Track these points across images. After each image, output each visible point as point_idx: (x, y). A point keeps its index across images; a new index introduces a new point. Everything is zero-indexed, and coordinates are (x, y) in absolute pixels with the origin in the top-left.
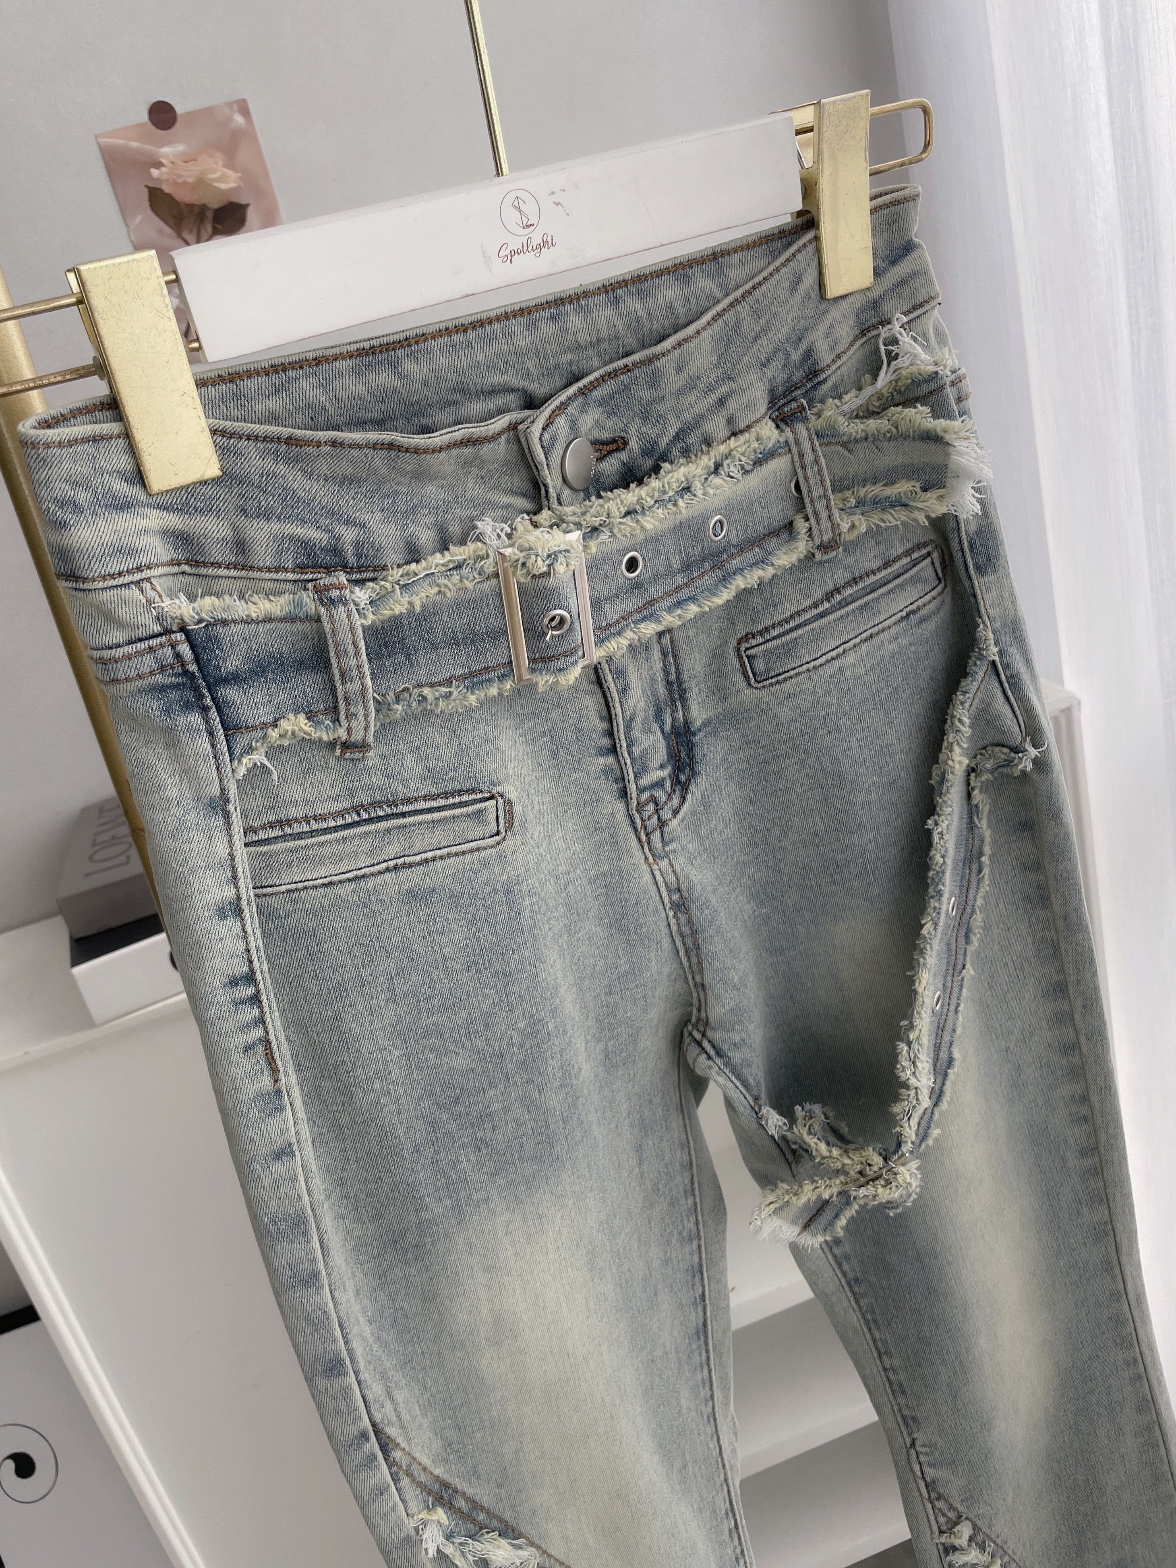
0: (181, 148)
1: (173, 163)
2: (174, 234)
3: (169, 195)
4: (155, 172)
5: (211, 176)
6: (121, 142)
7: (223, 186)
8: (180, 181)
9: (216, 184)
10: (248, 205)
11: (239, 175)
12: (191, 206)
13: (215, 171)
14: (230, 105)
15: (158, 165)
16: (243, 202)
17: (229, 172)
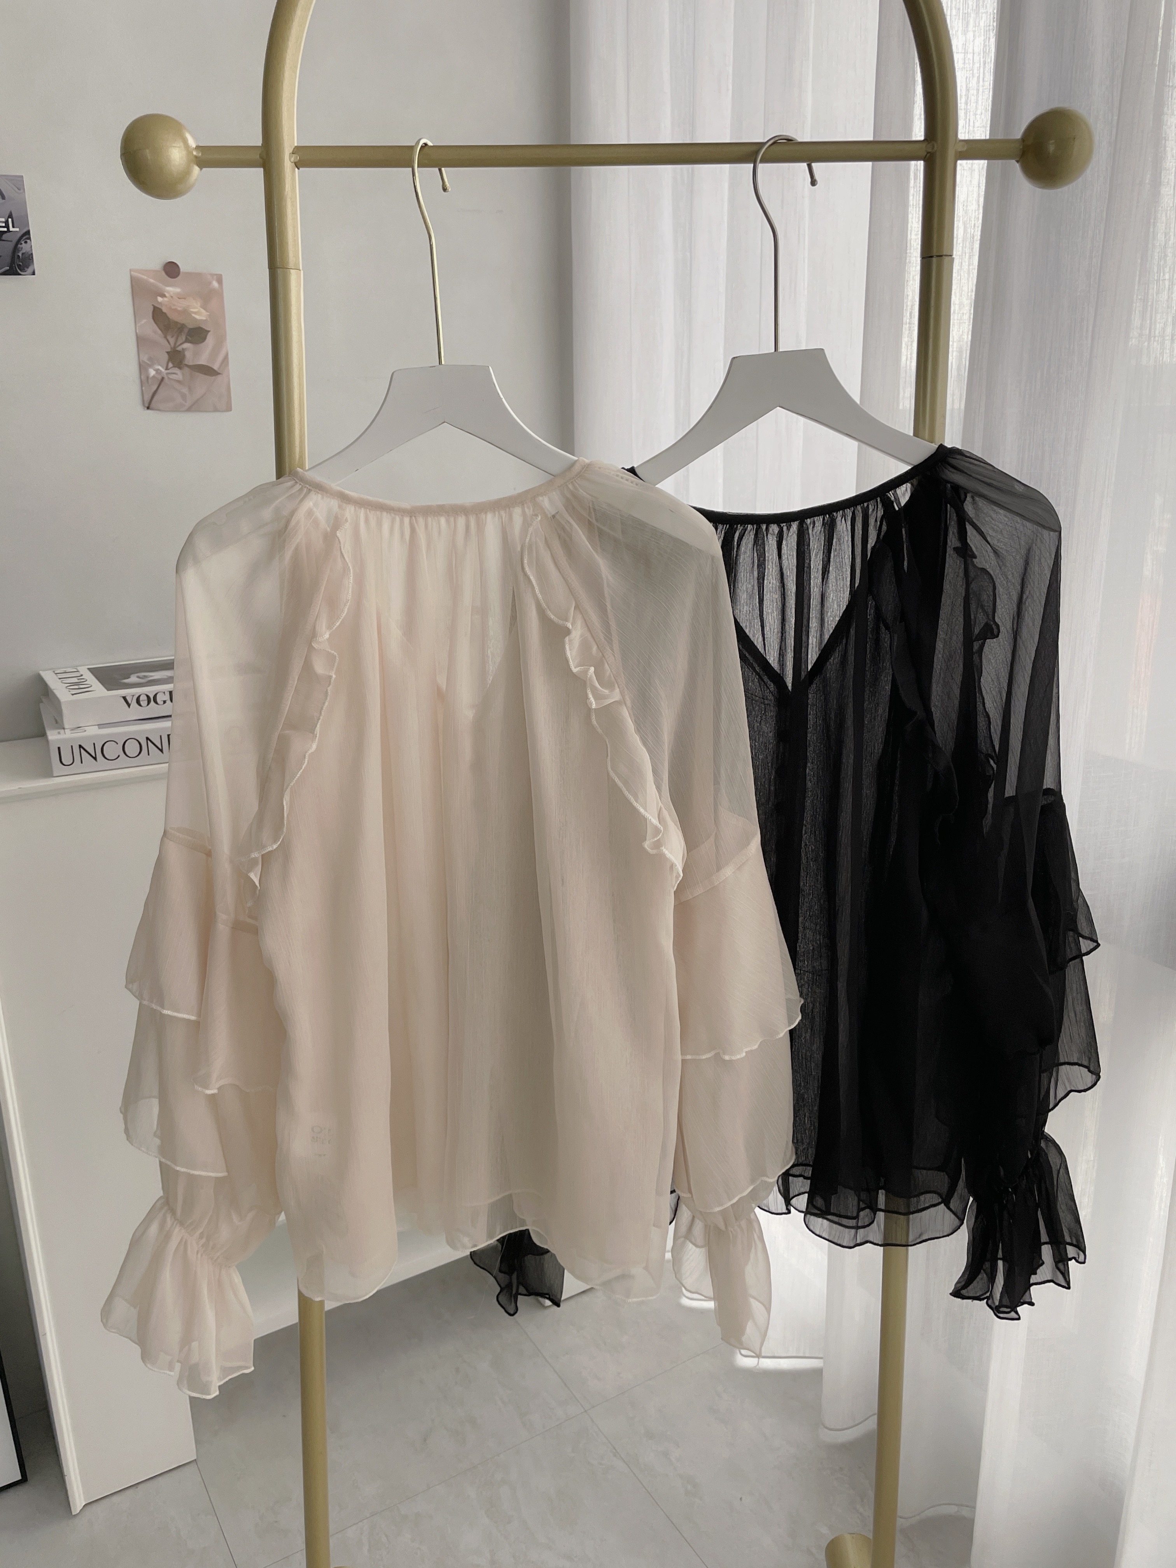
0: (178, 290)
1: (172, 297)
2: (163, 336)
3: (165, 314)
4: (160, 299)
5: (192, 310)
6: (146, 277)
7: (197, 317)
8: (173, 307)
9: (193, 315)
10: (209, 331)
11: (209, 314)
12: (176, 323)
13: (194, 308)
14: (212, 275)
15: (163, 296)
16: (208, 329)
17: (203, 311)
